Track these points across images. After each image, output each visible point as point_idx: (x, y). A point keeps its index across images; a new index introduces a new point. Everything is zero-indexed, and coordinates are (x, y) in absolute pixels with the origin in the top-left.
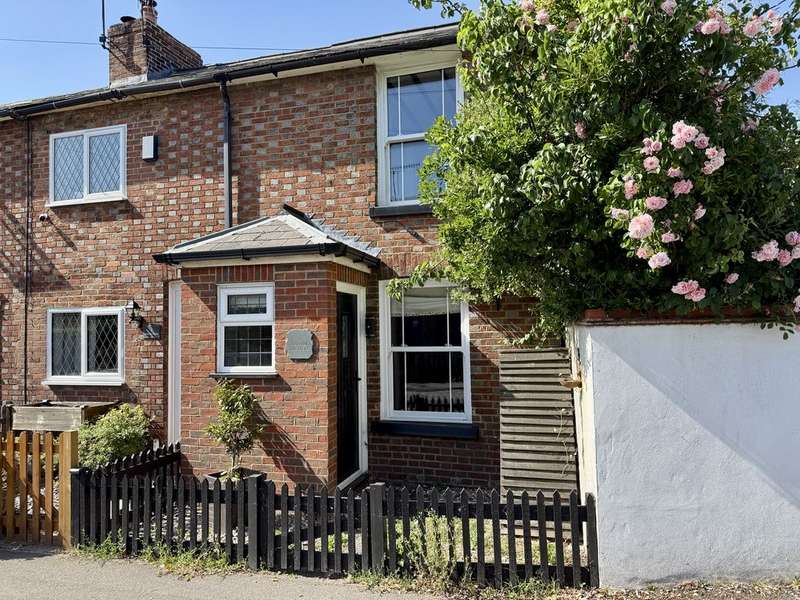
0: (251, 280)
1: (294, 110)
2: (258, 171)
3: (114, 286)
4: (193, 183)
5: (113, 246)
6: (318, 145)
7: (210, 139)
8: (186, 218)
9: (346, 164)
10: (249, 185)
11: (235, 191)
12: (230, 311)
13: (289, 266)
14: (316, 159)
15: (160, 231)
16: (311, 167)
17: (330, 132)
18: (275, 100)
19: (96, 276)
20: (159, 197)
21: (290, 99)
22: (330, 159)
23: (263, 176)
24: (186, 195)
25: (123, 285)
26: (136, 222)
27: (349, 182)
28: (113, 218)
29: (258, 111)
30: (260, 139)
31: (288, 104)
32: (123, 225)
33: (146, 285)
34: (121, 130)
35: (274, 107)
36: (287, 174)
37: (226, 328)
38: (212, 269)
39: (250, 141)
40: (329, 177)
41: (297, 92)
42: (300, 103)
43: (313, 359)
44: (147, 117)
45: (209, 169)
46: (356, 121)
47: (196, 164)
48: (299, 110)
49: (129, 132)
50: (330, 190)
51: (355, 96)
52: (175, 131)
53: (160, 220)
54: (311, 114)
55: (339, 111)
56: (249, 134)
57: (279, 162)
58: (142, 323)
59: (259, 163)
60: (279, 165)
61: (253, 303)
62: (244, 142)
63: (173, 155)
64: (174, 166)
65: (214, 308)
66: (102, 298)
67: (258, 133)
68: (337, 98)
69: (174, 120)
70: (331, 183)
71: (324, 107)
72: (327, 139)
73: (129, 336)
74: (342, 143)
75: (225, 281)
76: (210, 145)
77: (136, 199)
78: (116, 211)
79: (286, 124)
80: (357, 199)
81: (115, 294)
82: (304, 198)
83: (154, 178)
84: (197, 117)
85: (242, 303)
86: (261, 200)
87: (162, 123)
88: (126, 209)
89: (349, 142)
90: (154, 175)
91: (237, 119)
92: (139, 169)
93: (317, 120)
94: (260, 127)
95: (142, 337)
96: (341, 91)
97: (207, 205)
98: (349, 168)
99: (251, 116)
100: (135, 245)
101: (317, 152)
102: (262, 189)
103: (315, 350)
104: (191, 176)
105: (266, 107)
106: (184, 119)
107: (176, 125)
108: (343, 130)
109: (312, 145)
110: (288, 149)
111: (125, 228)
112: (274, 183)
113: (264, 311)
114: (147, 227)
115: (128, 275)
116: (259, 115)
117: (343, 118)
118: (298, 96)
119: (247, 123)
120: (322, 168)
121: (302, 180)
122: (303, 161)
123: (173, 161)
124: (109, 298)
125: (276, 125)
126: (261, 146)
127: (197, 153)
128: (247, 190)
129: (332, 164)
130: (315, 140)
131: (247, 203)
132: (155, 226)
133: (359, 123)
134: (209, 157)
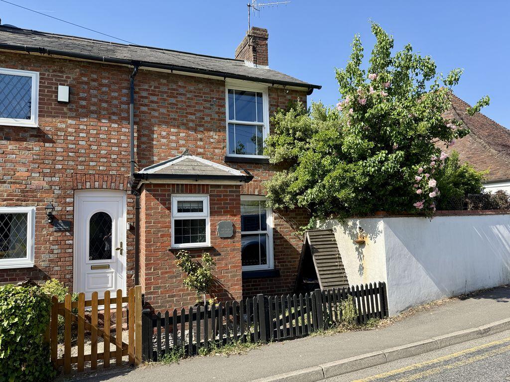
2: (153, 125)
4: (102, 124)
7: (116, 98)
8: (95, 147)
9: (209, 130)
10: (146, 132)
11: (136, 135)
12: (179, 211)
13: (219, 186)
14: (191, 124)
15: (70, 154)
16: (188, 129)
17: (200, 111)
18: (164, 84)
20: (70, 130)
21: (174, 87)
22: (199, 126)
23: (155, 129)
24: (95, 132)
25: (32, 191)
26: (47, 145)
27: (212, 140)
28: (24, 139)
29: (152, 88)
30: (155, 106)
33: (56, 192)
36: (172, 130)
37: (175, 221)
38: (169, 185)
40: (199, 136)
42: (181, 91)
43: (233, 237)
44: (60, 72)
45: (114, 117)
47: (104, 113)
48: (181, 94)
49: (41, 78)
52: (86, 87)
56: (146, 101)
58: (53, 220)
59: (153, 120)
60: (167, 123)
61: (195, 206)
63: (84, 103)
64: (84, 110)
65: (169, 209)
67: (152, 102)
68: (204, 93)
69: (85, 79)
70: (201, 140)
71: (196, 96)
72: (198, 114)
74: (207, 119)
76: (115, 102)
78: (27, 134)
82: (183, 146)
83: (64, 116)
86: (154, 143)
87: (74, 79)
88: (38, 134)
94: (155, 98)
95: (54, 228)
97: (112, 141)
98: (212, 133)
99: (147, 90)
100: (47, 162)
101: (192, 121)
102: (155, 136)
104: (99, 120)
105: (158, 88)
106: (94, 80)
107: (86, 83)
108: (207, 111)
109: (190, 116)
110: (173, 115)
111: (38, 148)
113: (201, 210)
114: (58, 150)
115: (38, 182)
117: (208, 105)
118: (180, 86)
119: (144, 94)
120: (195, 130)
121: (182, 135)
122: (183, 124)
123: (83, 107)
125: (165, 100)
126: (154, 110)
128: (144, 135)
129: (202, 129)
132: (67, 150)
133: (217, 110)
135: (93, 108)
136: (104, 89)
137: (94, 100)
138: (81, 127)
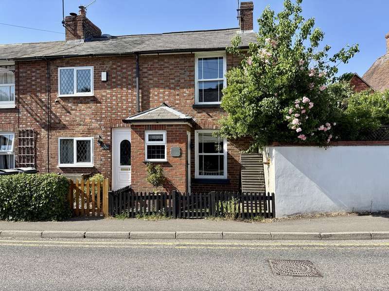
0: (158, 130)
1: (164, 67)
2: (150, 89)
3: (88, 129)
4: (123, 91)
5: (88, 114)
6: (174, 81)
7: (130, 75)
8: (120, 105)
9: (184, 88)
10: (146, 94)
11: (140, 95)
12: (150, 140)
13: (172, 125)
14: (172, 86)
15: (109, 109)
16: (170, 89)
17: (178, 76)
18: (157, 63)
19: (81, 125)
20: (108, 96)
21: (162, 63)
22: (177, 86)
23: (151, 91)
24: (120, 96)
25: (92, 129)
26: (98, 105)
27: (185, 95)
28: (88, 103)
29: (150, 66)
30: (151, 77)
31: (162, 65)
32: (93, 106)
33: (103, 129)
34: (91, 68)
35: (157, 65)
36: (161, 90)
37: (148, 146)
38: (143, 125)
39: (146, 77)
40: (177, 93)
41: (165, 61)
42: (166, 65)
43: (180, 156)
44: (102, 64)
45: (129, 87)
46: (188, 73)
47: (124, 84)
48: (166, 67)
49: (94, 69)
50: (177, 97)
51: (188, 64)
52: (115, 71)
53: (109, 105)
54: (171, 69)
55: (181, 69)
56: (146, 75)
57: (158, 86)
58: (102, 144)
59: (150, 86)
60: (158, 87)
61: (158, 137)
62: (144, 77)
63: (114, 80)
64: (115, 84)
65: (144, 139)
66: (83, 134)
67: (150, 75)
68: (180, 64)
69: (115, 66)
70: (178, 95)
71: (175, 67)
72: (177, 79)
73: (95, 148)
74: (182, 81)
75: (148, 130)
76: (130, 77)
77: (98, 96)
78: (89, 100)
79: (161, 72)
80: (188, 101)
81: (89, 132)
82: (167, 100)
83: (105, 88)
84: (124, 66)
85: (154, 137)
86: (151, 99)
87: (109, 67)
88: (94, 100)
89: (185, 81)
90: (106, 87)
91: (141, 69)
92: (99, 84)
93: (173, 72)
94: (151, 72)
95: (102, 148)
96: (182, 62)
97: (129, 100)
98: (185, 90)
99: (146, 68)
100: (98, 114)
101: (173, 83)
102: (151, 95)
103: (181, 154)
104: (122, 88)
105: (153, 65)
106: (119, 66)
107: (115, 69)
108: (182, 76)
109: (171, 80)
110: (161, 82)
111: (93, 107)
112: (156, 94)
113: (162, 140)
114: (103, 107)
115: (95, 125)
116: (150, 68)
117: (183, 72)
118: (165, 62)
119: (145, 70)
120: (174, 89)
121: (167, 93)
122: (167, 86)
123: (114, 82)
124: (86, 134)
125: (157, 72)
126: (151, 79)
127: (124, 80)
128: (145, 95)
129: (178, 88)
130: (172, 79)
131: (145, 100)
132: (107, 107)
133: (188, 74)
134: (130, 82)
135: (119, 82)
136: (124, 71)
137: (119, 78)
138: (114, 94)
